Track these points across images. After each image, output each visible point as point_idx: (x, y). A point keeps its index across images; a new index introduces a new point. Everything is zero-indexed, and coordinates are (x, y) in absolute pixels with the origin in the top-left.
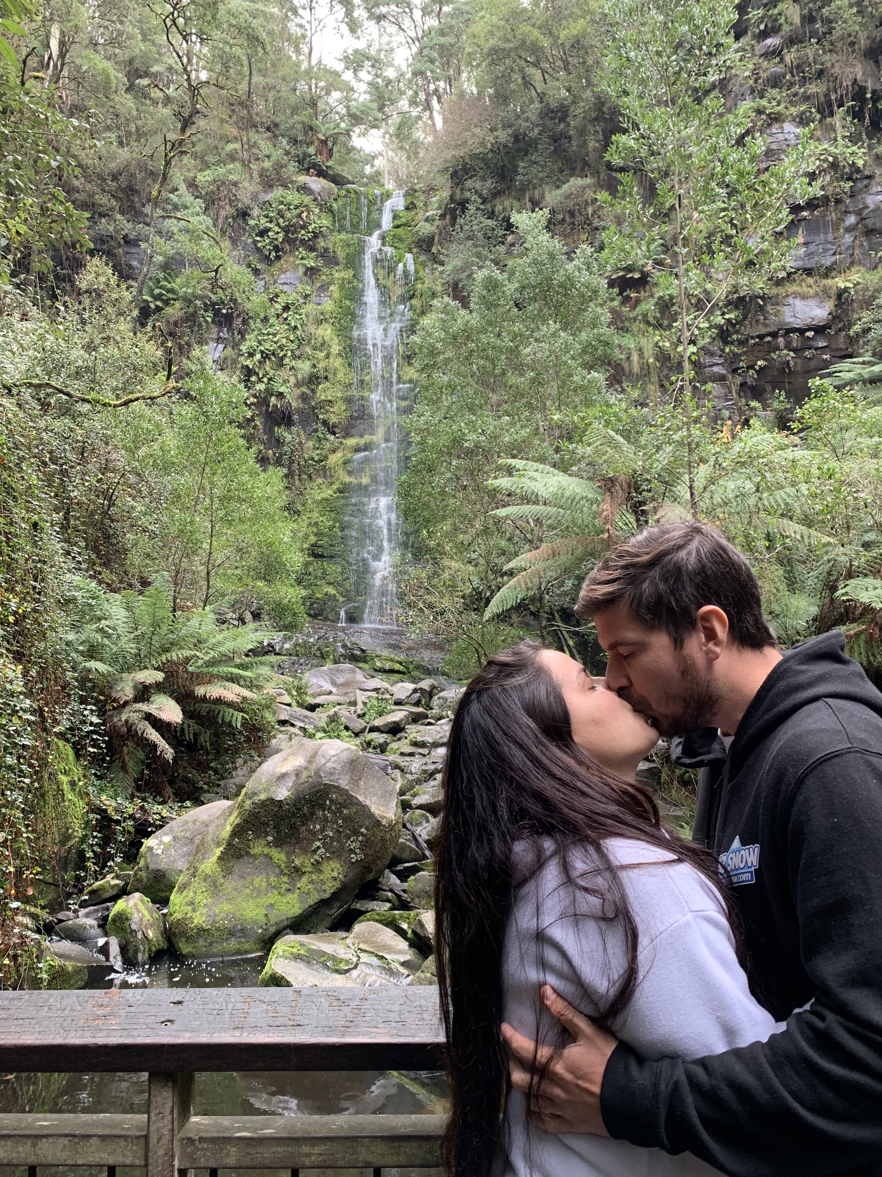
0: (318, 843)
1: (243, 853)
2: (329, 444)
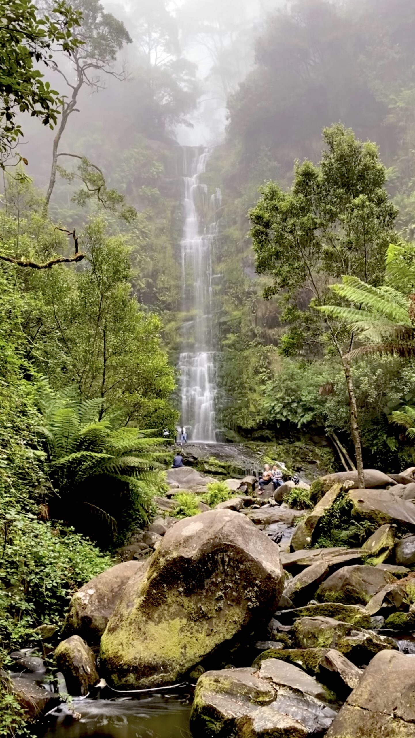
0: (220, 593)
1: (161, 602)
2: (166, 317)
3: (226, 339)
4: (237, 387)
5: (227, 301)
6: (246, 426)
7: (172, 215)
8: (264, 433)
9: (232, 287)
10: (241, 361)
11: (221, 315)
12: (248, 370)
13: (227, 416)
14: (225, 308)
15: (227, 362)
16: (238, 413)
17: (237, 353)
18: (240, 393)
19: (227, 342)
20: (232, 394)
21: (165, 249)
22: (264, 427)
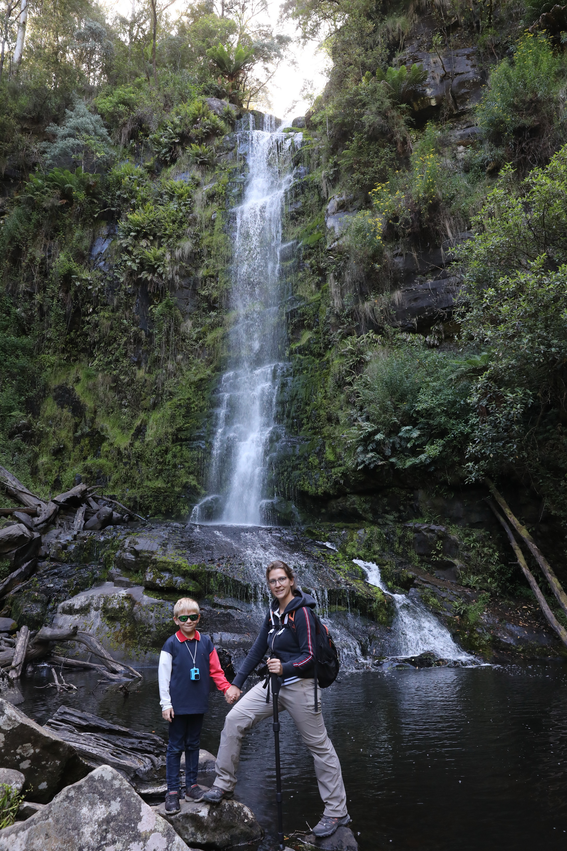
2: (208, 321)
3: (298, 340)
4: (307, 418)
5: (302, 280)
6: (314, 489)
7: (229, 179)
8: (348, 503)
9: (310, 255)
10: (317, 371)
11: (292, 304)
12: (326, 382)
13: (283, 474)
14: (300, 292)
15: (294, 376)
16: (302, 466)
17: (314, 361)
18: (311, 428)
19: (298, 345)
20: (297, 431)
21: (214, 221)
22: (348, 490)
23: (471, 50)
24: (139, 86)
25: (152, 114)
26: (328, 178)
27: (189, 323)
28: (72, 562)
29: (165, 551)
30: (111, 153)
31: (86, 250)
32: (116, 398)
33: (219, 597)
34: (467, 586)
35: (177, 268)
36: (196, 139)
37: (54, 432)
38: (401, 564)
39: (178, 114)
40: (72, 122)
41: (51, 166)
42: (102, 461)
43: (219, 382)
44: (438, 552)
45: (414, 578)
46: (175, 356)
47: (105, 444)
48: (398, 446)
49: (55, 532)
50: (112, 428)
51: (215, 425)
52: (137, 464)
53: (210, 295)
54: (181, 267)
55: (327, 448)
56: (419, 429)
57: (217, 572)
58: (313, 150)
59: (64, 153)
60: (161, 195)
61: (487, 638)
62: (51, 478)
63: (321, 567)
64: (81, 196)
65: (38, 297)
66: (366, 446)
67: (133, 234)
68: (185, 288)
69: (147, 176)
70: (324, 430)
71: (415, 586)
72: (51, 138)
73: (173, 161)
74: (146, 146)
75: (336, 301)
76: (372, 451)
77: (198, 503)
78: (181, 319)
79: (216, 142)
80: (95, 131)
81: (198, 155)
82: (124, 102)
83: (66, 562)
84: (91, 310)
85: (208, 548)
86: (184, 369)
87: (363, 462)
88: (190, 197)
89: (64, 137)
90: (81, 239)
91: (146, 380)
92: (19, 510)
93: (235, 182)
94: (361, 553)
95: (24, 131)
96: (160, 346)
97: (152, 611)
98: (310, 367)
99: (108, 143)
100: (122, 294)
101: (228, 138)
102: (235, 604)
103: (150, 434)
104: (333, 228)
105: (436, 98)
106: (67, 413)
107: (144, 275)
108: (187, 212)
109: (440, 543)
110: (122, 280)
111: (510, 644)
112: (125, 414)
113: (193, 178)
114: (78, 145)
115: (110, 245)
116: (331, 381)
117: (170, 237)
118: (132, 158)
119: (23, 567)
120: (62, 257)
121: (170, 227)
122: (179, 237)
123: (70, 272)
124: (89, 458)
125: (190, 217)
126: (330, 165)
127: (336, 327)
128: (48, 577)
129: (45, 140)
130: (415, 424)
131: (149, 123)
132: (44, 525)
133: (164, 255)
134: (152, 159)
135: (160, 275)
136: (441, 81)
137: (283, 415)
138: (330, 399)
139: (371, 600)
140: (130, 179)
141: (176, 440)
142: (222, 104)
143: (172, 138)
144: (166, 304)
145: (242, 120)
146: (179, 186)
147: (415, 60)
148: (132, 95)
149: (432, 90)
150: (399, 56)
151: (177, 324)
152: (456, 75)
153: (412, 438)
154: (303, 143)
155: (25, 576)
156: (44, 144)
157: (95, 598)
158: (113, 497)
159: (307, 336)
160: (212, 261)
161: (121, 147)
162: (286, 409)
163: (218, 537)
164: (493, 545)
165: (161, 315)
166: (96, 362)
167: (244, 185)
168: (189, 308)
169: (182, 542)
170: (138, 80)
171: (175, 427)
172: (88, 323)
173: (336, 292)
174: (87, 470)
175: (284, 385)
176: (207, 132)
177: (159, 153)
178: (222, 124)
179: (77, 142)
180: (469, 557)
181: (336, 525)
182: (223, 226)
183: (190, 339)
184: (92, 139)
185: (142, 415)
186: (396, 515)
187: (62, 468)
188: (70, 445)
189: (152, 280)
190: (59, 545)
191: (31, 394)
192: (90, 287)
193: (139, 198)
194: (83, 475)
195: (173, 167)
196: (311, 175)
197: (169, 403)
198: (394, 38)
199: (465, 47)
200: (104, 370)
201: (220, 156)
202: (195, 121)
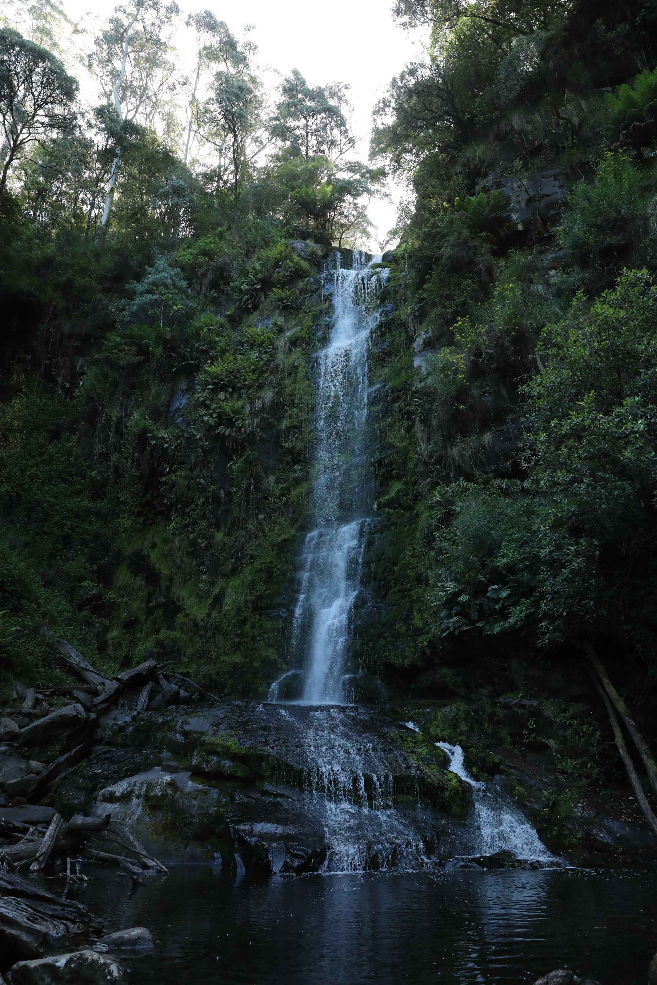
2: (293, 475)
3: (387, 492)
4: (395, 579)
5: (391, 425)
6: (401, 661)
7: (314, 321)
8: (438, 676)
9: (398, 397)
10: (405, 526)
11: (380, 453)
12: (414, 538)
13: (367, 644)
14: (390, 439)
15: (381, 533)
16: (387, 635)
17: (404, 515)
18: (399, 591)
19: (387, 497)
20: (384, 595)
21: (297, 367)
22: (437, 661)
23: (558, 170)
24: (221, 236)
25: (232, 262)
26: (414, 314)
27: (272, 479)
28: (128, 746)
29: (216, 731)
30: (190, 305)
31: (163, 406)
32: (194, 564)
33: (270, 784)
34: (564, 772)
35: (257, 420)
36: (279, 283)
37: (126, 603)
38: (490, 746)
39: (259, 259)
40: (150, 278)
41: (129, 323)
42: (175, 634)
43: (303, 542)
44: (531, 731)
45: (500, 763)
46: (257, 516)
47: (180, 615)
48: (486, 608)
49: (115, 713)
50: (189, 597)
51: (298, 591)
52: (214, 637)
53: (294, 447)
54: (262, 419)
55: (415, 614)
56: (510, 588)
57: (269, 755)
58: (400, 285)
59: (142, 308)
60: (242, 344)
61: (579, 835)
62: (121, 654)
63: (391, 750)
64: (158, 351)
65: (113, 458)
66: (450, 609)
67: (210, 387)
68: (267, 441)
69: (228, 325)
70: (413, 592)
71: (501, 772)
72: (131, 295)
73: (256, 307)
74: (227, 295)
75: (423, 448)
76: (456, 615)
77: (277, 680)
78: (263, 475)
79: (301, 285)
80: (174, 285)
81: (280, 300)
82: (205, 253)
83: (122, 746)
84: (168, 470)
85: (264, 729)
86: (267, 529)
87: (448, 628)
88: (271, 343)
89: (142, 294)
90: (158, 395)
91: (225, 543)
92: (78, 689)
93: (320, 325)
94: (445, 733)
95: (105, 290)
96: (239, 505)
97: (195, 799)
98: (399, 521)
99: (188, 296)
100: (199, 451)
101: (312, 280)
102: (287, 792)
103: (228, 602)
104: (420, 367)
105: (523, 222)
106: (140, 581)
107: (223, 430)
108: (268, 360)
109: (532, 721)
110: (198, 437)
111: (608, 843)
112: (203, 582)
113: (275, 324)
114: (156, 300)
115: (188, 399)
116: (419, 537)
117: (250, 387)
118: (213, 308)
119: (73, 752)
120: (137, 415)
121: (250, 377)
122: (260, 387)
123: (146, 431)
124: (162, 631)
125: (272, 366)
126: (416, 300)
127: (425, 475)
128: (97, 762)
129: (125, 298)
130: (504, 583)
131: (231, 272)
132: (105, 705)
133: (243, 408)
134: (233, 308)
135: (239, 429)
136: (527, 205)
137: (370, 577)
138: (418, 557)
139: (443, 789)
140: (209, 330)
141: (257, 609)
142: (307, 245)
143: (254, 284)
144: (246, 459)
145: (329, 259)
146: (260, 333)
147: (498, 185)
148: (212, 246)
149: (518, 215)
150: (481, 184)
151: (259, 481)
152: (543, 197)
153: (500, 599)
154: (389, 279)
155: (74, 761)
156: (123, 302)
157: (138, 784)
158: (187, 675)
159: (396, 487)
160: (296, 410)
161: (202, 297)
162: (373, 570)
163: (283, 716)
164: (594, 723)
165: (241, 471)
166: (173, 525)
167: (330, 326)
168: (271, 462)
169: (237, 722)
170: (220, 229)
171: (255, 594)
172: (165, 483)
173: (422, 438)
174: (160, 644)
175: (370, 544)
176: (290, 276)
177: (240, 300)
178: (305, 265)
179: (156, 297)
180: (565, 737)
181: (423, 701)
182: (307, 372)
183: (273, 496)
184: (169, 293)
185: (221, 582)
186: (491, 689)
187: (133, 643)
188: (142, 617)
189: (230, 435)
190: (115, 727)
191: (103, 562)
192: (166, 445)
193: (218, 349)
194: (155, 650)
195: (255, 314)
196: (397, 312)
197: (250, 568)
198: (476, 166)
199: (552, 168)
200: (180, 534)
201: (305, 298)
202: (276, 265)
